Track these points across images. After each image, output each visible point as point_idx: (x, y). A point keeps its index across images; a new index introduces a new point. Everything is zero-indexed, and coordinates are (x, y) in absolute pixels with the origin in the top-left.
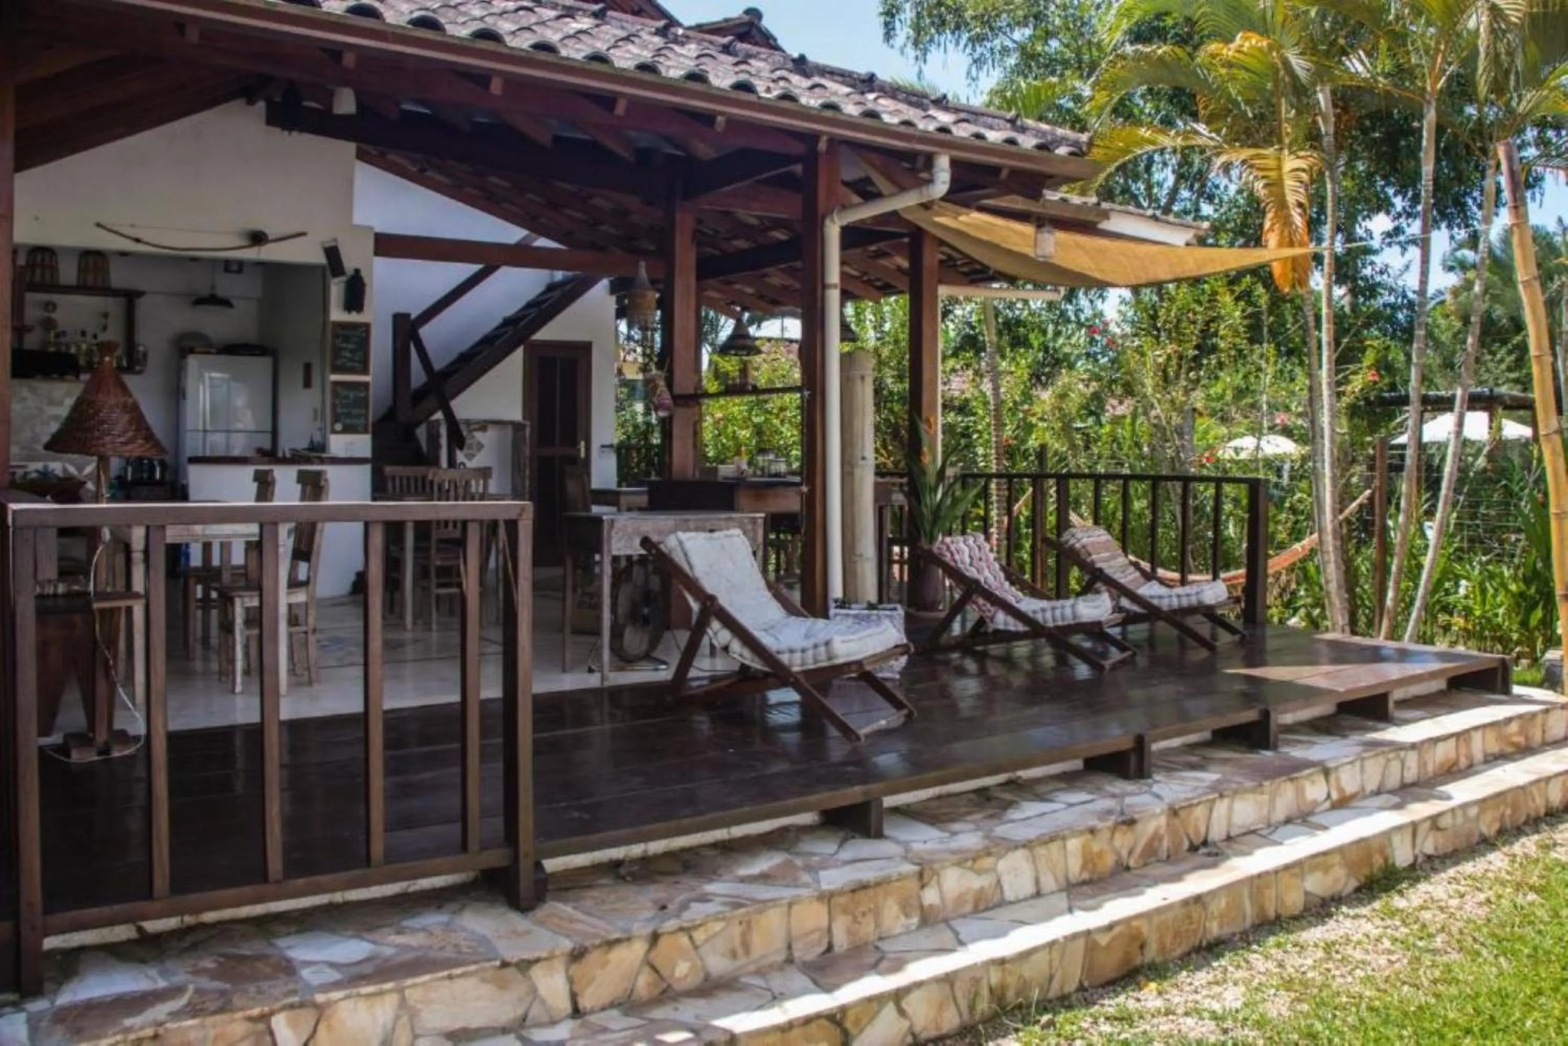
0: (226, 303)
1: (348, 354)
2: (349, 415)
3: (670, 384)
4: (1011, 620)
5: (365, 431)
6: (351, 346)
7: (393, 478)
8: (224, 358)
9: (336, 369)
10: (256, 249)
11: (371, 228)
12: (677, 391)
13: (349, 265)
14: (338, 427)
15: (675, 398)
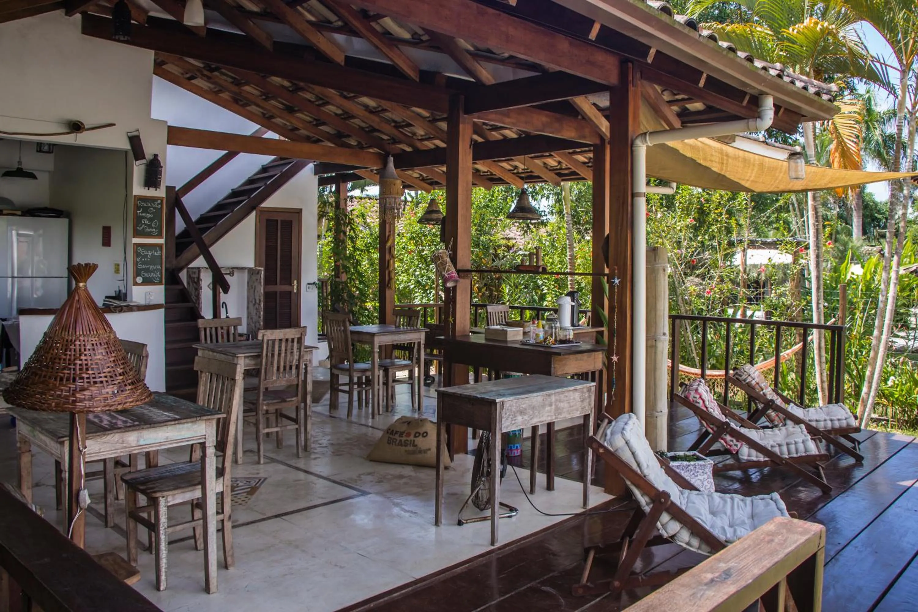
0: (32, 176)
1: (147, 222)
2: (147, 270)
3: (454, 259)
4: (754, 452)
5: (160, 283)
6: (149, 216)
7: (205, 329)
8: (28, 219)
9: (137, 234)
10: (73, 135)
11: (166, 122)
12: (460, 266)
13: (149, 150)
14: (139, 280)
15: (458, 271)
